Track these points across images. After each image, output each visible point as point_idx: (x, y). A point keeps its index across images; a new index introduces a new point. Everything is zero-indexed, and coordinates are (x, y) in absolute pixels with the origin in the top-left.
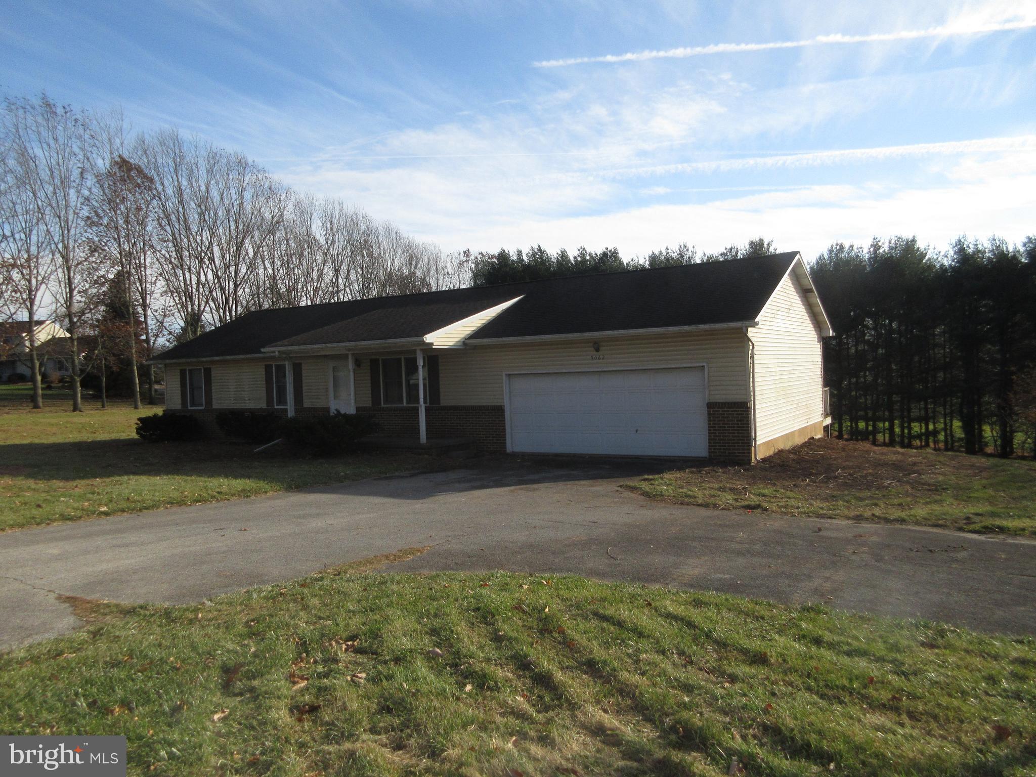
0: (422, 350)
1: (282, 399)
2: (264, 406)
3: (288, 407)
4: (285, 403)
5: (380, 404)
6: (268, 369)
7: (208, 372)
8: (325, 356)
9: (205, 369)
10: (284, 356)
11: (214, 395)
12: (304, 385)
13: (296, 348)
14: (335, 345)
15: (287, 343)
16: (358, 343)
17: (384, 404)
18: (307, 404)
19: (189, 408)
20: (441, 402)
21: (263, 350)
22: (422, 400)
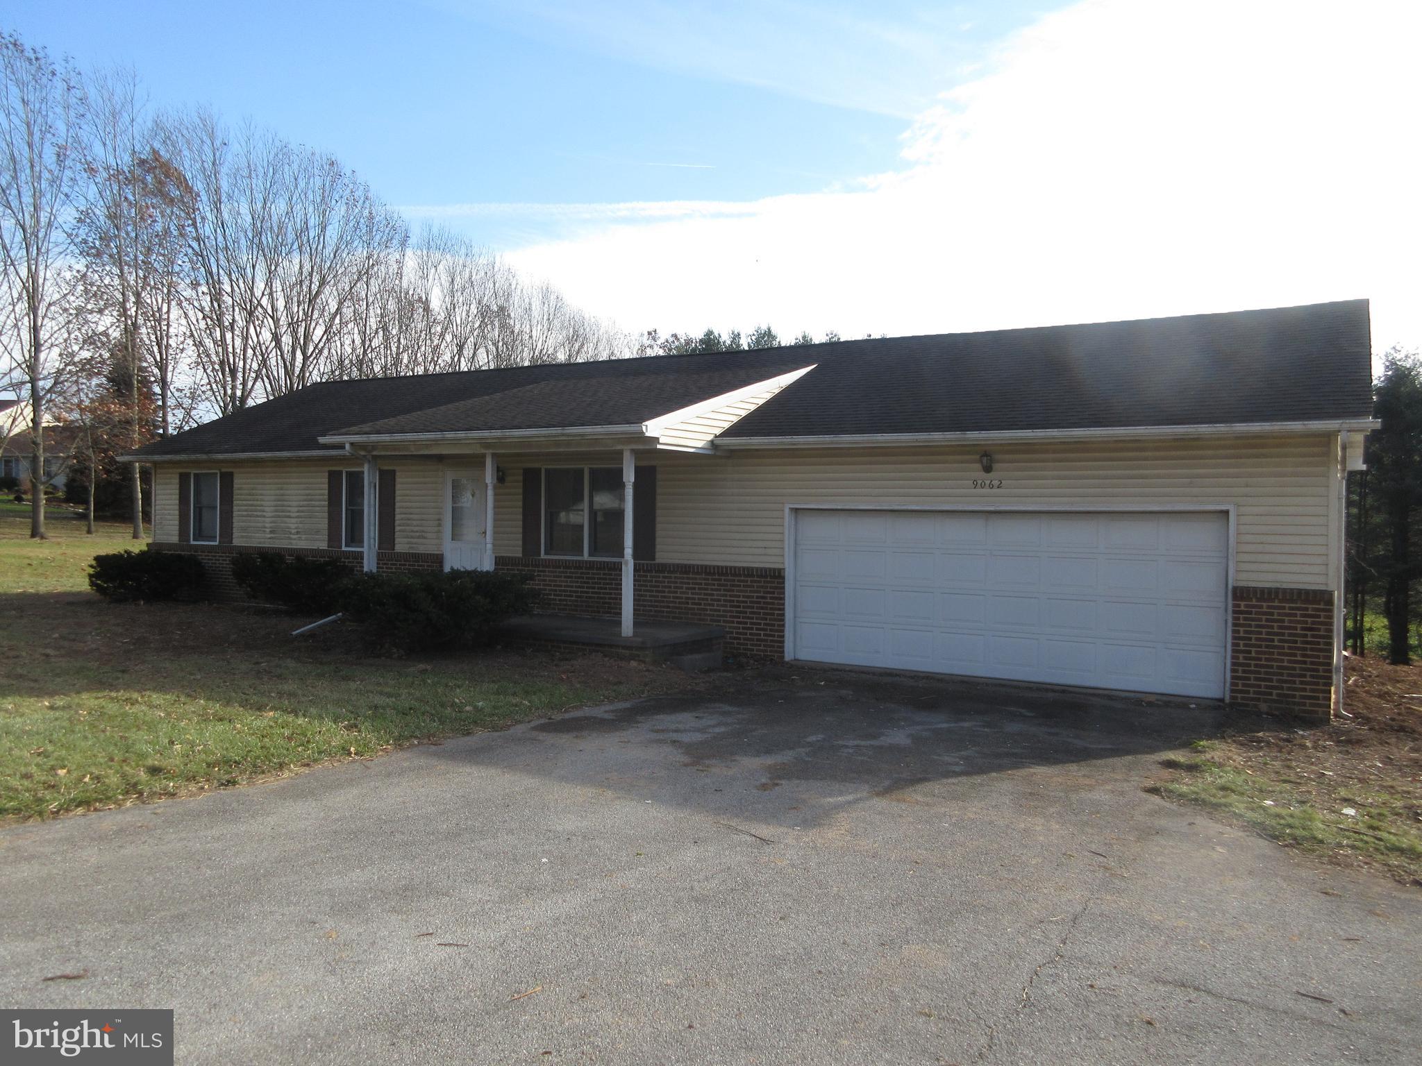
0: (633, 451)
1: (355, 536)
2: (323, 545)
3: (365, 550)
4: (360, 542)
5: (539, 554)
6: (334, 478)
7: (228, 480)
8: (440, 458)
9: (223, 475)
10: (363, 453)
11: (237, 523)
12: (397, 511)
13: (385, 438)
14: (461, 434)
15: (367, 429)
16: (508, 433)
17: (546, 553)
18: (401, 546)
19: (192, 542)
20: (658, 555)
21: (322, 440)
22: (628, 551)
